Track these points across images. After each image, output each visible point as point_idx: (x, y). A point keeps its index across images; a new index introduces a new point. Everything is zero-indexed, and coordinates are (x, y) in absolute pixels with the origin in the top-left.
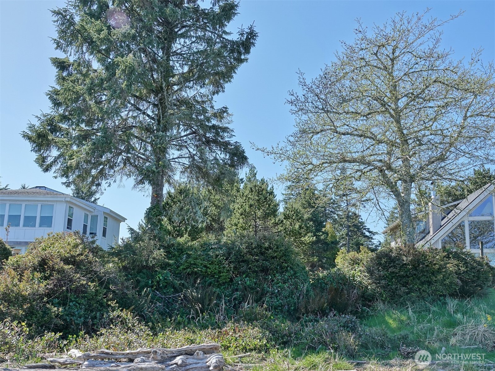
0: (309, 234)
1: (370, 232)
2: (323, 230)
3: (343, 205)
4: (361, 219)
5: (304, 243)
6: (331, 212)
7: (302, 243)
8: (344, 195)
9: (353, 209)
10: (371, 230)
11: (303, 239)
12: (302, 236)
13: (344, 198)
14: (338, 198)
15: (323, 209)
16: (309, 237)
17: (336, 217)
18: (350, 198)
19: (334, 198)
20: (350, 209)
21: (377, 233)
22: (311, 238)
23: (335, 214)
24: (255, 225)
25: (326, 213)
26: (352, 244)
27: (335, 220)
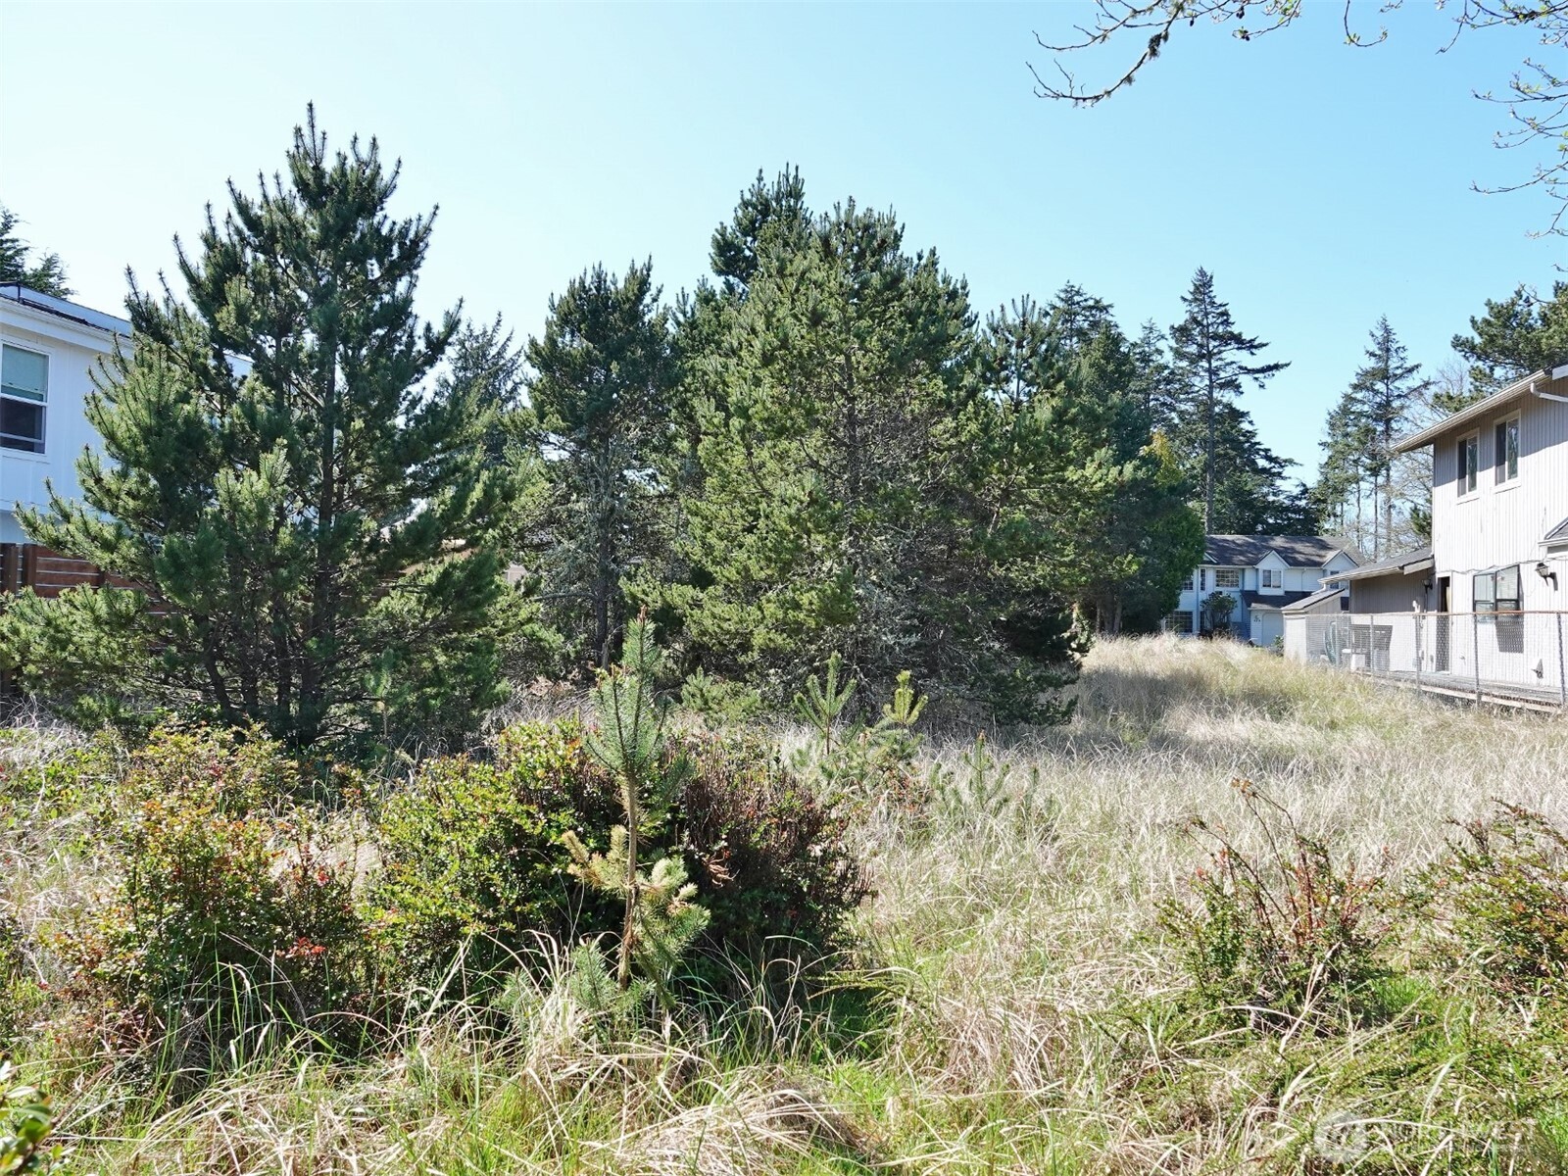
0: (1102, 453)
1: (1270, 459)
2: (1144, 451)
3: (1200, 383)
4: (1251, 422)
5: (1080, 496)
6: (1164, 404)
7: (1070, 492)
8: (1201, 357)
9: (1227, 396)
10: (1274, 454)
11: (1072, 474)
12: (1070, 461)
13: (1205, 364)
14: (1184, 364)
15: (1140, 396)
16: (1100, 466)
17: (1176, 421)
18: (1219, 363)
19: (1171, 365)
20: (1217, 394)
21: (1290, 462)
22: (1114, 471)
23: (1174, 410)
24: (850, 415)
25: (1148, 409)
26: (1222, 493)
27: (1172, 429)
